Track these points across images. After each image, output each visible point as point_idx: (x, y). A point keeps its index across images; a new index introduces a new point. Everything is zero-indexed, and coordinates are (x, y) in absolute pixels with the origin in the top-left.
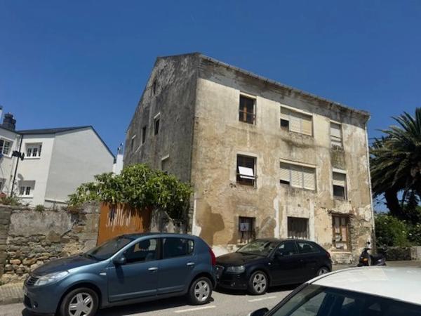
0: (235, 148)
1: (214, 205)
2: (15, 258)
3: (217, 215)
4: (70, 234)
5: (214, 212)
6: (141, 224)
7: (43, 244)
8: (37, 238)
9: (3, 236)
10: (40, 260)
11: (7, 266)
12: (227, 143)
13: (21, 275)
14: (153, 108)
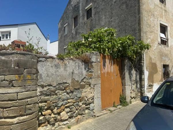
0: (159, 19)
1: (153, 57)
2: (47, 110)
3: (154, 63)
4: (85, 80)
5: (153, 61)
6: (118, 70)
7: (68, 91)
10: (66, 107)
11: (41, 118)
14: (82, 4)
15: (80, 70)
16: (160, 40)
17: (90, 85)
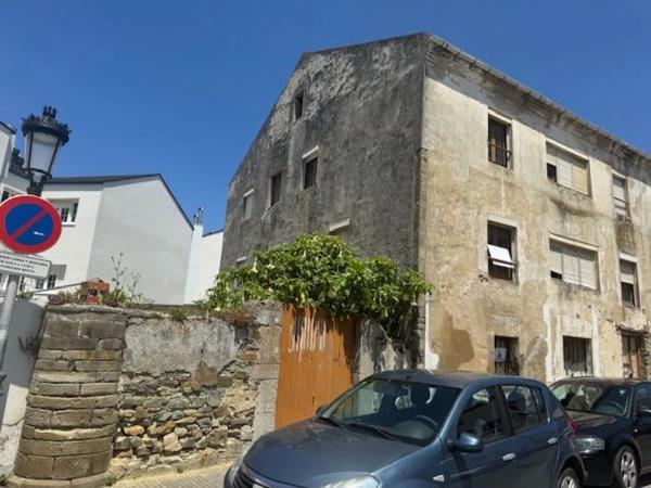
0: (485, 210)
1: (457, 314)
2: (134, 424)
3: (460, 331)
4: (232, 368)
5: (457, 326)
6: (342, 346)
7: (187, 390)
8: (175, 379)
9: (113, 375)
10: (179, 425)
11: (120, 439)
12: (472, 200)
13: (145, 458)
14: (297, 141)
15: (222, 344)
16: (484, 268)
17: (245, 381)
